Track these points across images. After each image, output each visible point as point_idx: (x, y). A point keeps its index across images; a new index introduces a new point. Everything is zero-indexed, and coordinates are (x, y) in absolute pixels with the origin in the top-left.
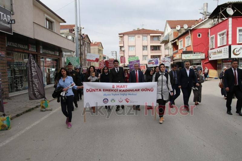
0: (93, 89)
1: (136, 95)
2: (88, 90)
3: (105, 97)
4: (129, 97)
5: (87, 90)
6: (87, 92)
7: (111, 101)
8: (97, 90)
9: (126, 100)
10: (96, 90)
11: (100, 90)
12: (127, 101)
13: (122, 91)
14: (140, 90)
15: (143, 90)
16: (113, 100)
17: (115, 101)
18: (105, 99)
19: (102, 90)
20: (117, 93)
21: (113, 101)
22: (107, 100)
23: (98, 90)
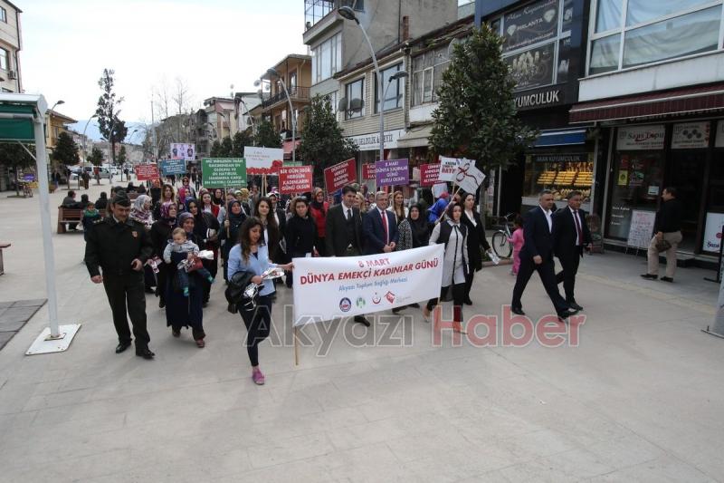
0: (316, 276)
1: (405, 280)
2: (304, 280)
3: (344, 294)
4: (391, 287)
5: (302, 278)
6: (302, 283)
7: (358, 304)
8: (325, 277)
9: (387, 296)
10: (322, 278)
11: (332, 277)
12: (389, 300)
13: (379, 273)
14: (414, 268)
15: (419, 266)
16: (361, 299)
17: (364, 302)
18: (343, 300)
19: (336, 277)
20: (368, 280)
21: (361, 303)
22: (347, 303)
23: (327, 278)
